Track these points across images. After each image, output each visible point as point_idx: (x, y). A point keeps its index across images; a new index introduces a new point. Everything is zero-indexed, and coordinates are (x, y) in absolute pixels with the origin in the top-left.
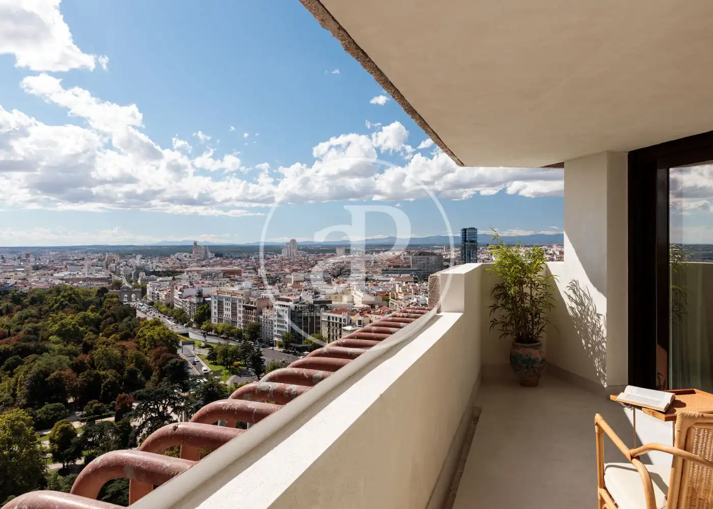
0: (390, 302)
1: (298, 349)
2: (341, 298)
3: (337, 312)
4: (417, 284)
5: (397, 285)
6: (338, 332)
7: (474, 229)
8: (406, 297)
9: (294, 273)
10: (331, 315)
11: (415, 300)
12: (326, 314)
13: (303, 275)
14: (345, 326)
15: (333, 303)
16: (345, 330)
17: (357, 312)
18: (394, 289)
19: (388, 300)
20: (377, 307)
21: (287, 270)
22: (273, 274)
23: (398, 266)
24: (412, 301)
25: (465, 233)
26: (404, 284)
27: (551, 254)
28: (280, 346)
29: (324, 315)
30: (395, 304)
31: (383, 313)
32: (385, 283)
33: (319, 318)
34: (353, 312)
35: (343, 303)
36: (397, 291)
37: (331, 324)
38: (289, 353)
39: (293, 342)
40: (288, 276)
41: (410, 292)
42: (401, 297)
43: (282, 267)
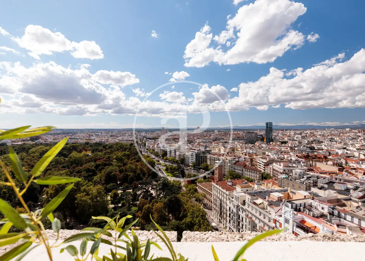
0: (235, 151)
1: (199, 168)
2: (215, 149)
3: (214, 155)
4: (246, 145)
5: (238, 145)
6: (214, 163)
7: (271, 123)
8: (242, 150)
9: (198, 139)
10: (211, 156)
11: (245, 151)
12: (209, 155)
13: (201, 140)
14: (216, 160)
15: (212, 151)
16: (216, 162)
17: (221, 155)
18: (237, 147)
19: (234, 151)
20: (229, 153)
21: (196, 138)
22: (190, 140)
23: (239, 137)
24: (244, 151)
25: (267, 124)
26: (241, 145)
27: (306, 133)
28: (192, 167)
29: (208, 156)
30: (237, 152)
31: (232, 156)
32: (233, 144)
33: (207, 157)
34: (220, 155)
35: (216, 151)
36: (238, 147)
37: (211, 160)
38: (195, 169)
39: (197, 166)
40: (196, 140)
41: (243, 148)
42: (239, 150)
43: (194, 137)
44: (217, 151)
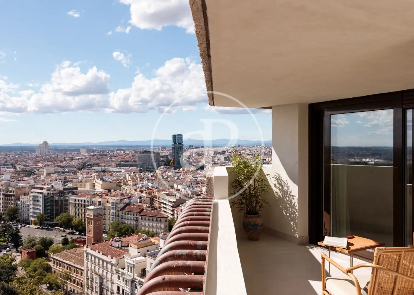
0: (122, 187)
1: (50, 225)
2: (85, 185)
3: (82, 195)
4: (142, 174)
5: (127, 175)
6: (83, 211)
7: (181, 135)
8: (135, 183)
9: (47, 168)
10: (77, 198)
11: (140, 185)
12: (72, 198)
13: (54, 169)
14: (88, 206)
15: (79, 189)
16: (89, 209)
17: (98, 195)
18: (125, 178)
19: (120, 186)
20: (112, 191)
21: (40, 165)
22: (28, 169)
23: (128, 161)
24: (138, 186)
25: (175, 138)
26: (132, 174)
27: (230, 152)
28: (35, 224)
29: (72, 199)
30: (126, 188)
31: (117, 195)
32: (118, 173)
33: (67, 201)
34: (95, 195)
35: (86, 189)
36: (127, 179)
37: (77, 205)
38: (42, 229)
39: (46, 220)
40: (41, 170)
41: (137, 179)
42: (130, 183)
43: (35, 164)
44: (88, 187)
